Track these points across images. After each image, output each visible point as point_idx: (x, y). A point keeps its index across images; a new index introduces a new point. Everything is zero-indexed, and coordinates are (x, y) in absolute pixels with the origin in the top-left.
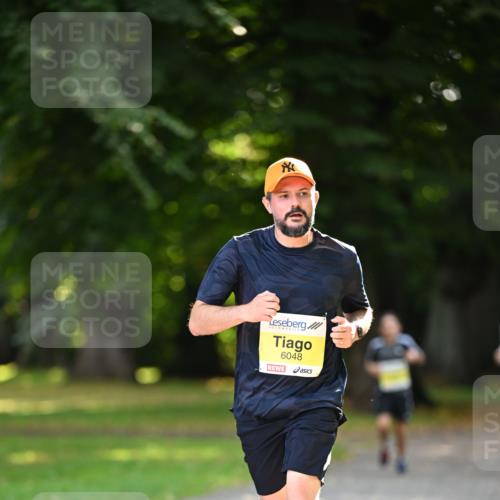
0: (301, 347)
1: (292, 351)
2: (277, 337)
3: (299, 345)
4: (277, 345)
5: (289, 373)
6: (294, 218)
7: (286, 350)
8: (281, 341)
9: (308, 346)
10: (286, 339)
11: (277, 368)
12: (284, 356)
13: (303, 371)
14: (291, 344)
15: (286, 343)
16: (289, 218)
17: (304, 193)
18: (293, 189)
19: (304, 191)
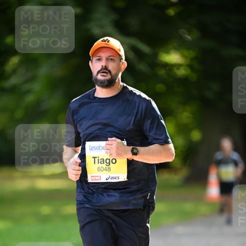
0: (109, 163)
1: (104, 166)
2: (94, 158)
3: (108, 161)
4: (95, 163)
5: (103, 180)
6: (103, 74)
7: (100, 165)
8: (96, 159)
9: (114, 161)
10: (100, 158)
11: (97, 178)
12: (99, 169)
13: (112, 178)
14: (103, 161)
15: (100, 161)
16: (99, 75)
17: (111, 59)
18: (104, 55)
19: (112, 57)
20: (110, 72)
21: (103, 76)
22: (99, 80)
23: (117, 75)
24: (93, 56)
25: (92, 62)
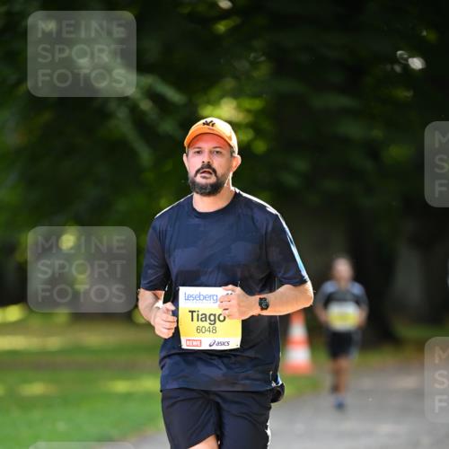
0: (215, 320)
1: (206, 324)
2: (192, 312)
3: (212, 318)
4: (192, 320)
5: (205, 347)
6: (203, 175)
7: (201, 324)
8: (195, 314)
9: (222, 318)
10: (200, 314)
11: (195, 343)
12: (199, 330)
13: (218, 344)
14: (204, 317)
15: (200, 317)
16: (199, 175)
17: (217, 152)
18: (206, 146)
19: (218, 149)
20: (215, 171)
21: (204, 177)
22: (198, 184)
23: (225, 176)
24: (189, 147)
25: (187, 156)
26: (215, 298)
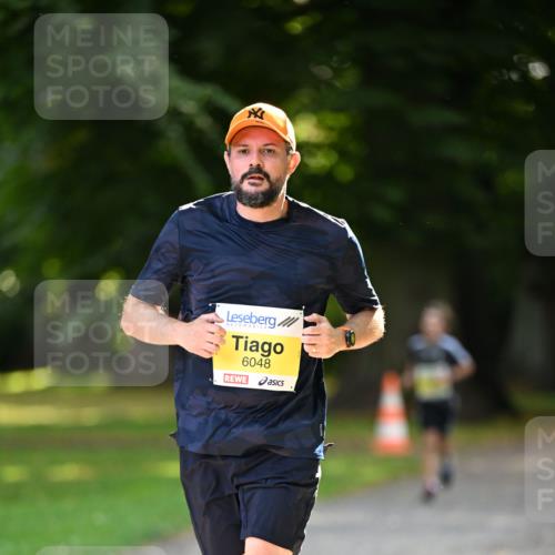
0: (269, 351)
1: (258, 355)
2: (238, 338)
3: (266, 347)
4: (237, 348)
5: (253, 384)
6: (252, 181)
7: (249, 354)
8: (242, 342)
9: (278, 349)
10: (249, 341)
11: (238, 379)
12: (246, 362)
13: (272, 382)
14: (255, 346)
15: (249, 345)
16: (246, 182)
17: (270, 151)
18: (255, 143)
19: (270, 147)
20: (267, 176)
21: (253, 184)
22: (246, 193)
23: (280, 180)
24: (231, 144)
26: (272, 321)
